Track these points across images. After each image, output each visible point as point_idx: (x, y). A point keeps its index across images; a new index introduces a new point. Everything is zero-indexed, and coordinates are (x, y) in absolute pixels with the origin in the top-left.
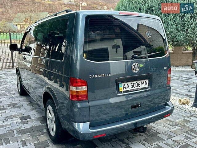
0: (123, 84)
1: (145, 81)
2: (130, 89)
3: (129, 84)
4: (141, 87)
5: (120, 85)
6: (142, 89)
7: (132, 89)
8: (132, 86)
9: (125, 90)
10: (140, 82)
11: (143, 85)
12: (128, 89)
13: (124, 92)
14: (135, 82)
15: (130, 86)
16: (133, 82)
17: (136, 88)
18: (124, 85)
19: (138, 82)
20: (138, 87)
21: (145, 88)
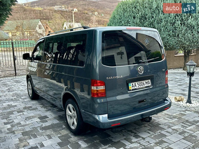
0: (131, 84)
1: (148, 81)
2: (137, 87)
3: (136, 83)
4: (145, 86)
5: (129, 84)
6: (146, 87)
7: (138, 87)
8: (138, 85)
9: (133, 88)
10: (144, 82)
11: (147, 84)
12: (136, 87)
13: (133, 90)
14: (141, 82)
15: (137, 85)
16: (139, 82)
17: (141, 86)
18: (133, 84)
19: (143, 82)
20: (143, 86)
21: (149, 87)
